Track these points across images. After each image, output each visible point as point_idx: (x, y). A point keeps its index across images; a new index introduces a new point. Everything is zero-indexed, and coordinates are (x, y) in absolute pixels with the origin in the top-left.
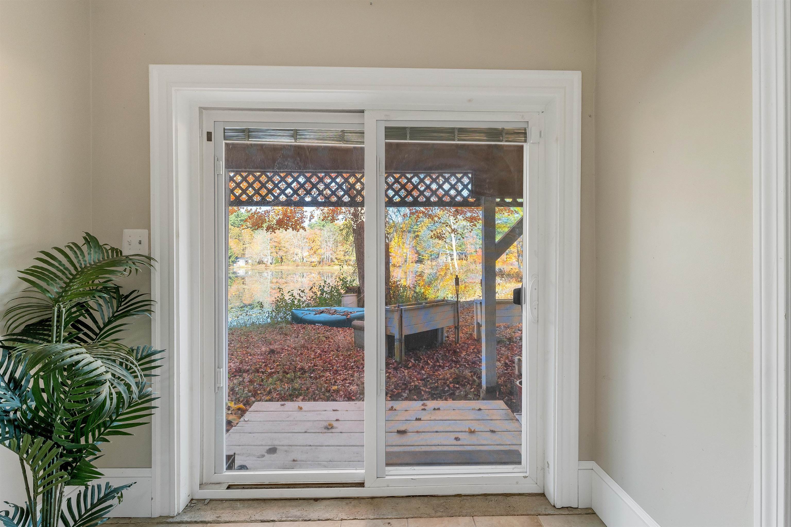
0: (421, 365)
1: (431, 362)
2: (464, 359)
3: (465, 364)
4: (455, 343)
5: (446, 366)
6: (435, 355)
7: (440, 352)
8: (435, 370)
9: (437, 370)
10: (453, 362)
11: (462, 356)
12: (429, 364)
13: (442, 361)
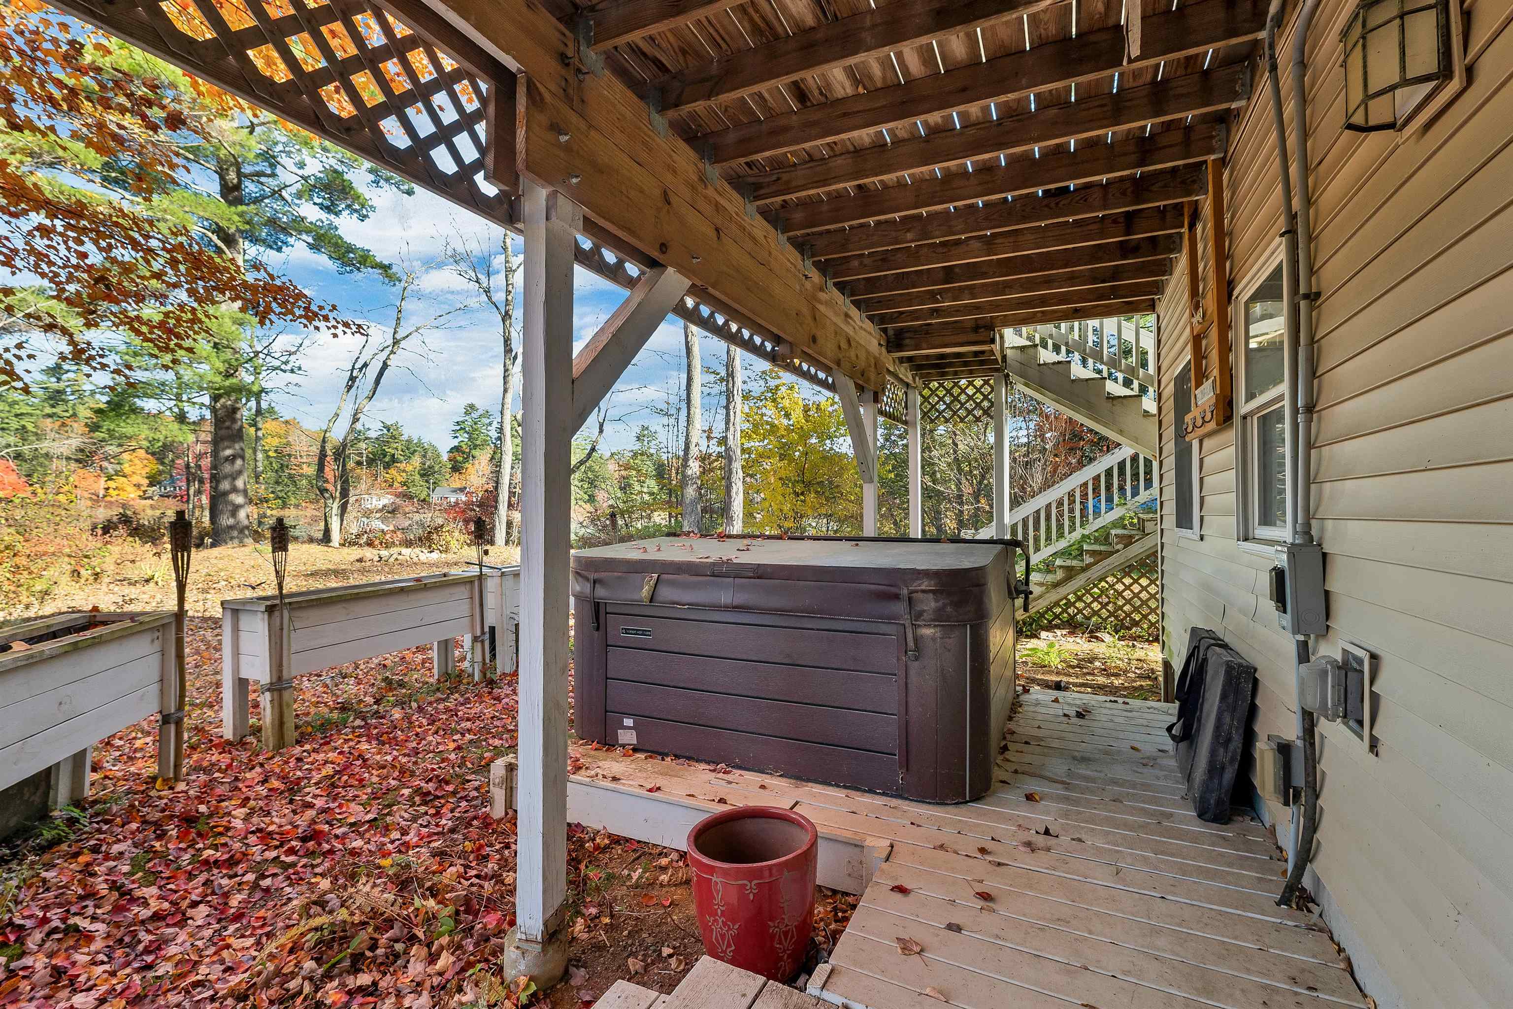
0: (39, 963)
1: (94, 918)
2: (252, 839)
3: (274, 854)
4: (166, 780)
5: (194, 904)
6: (94, 875)
7: (116, 849)
8: (147, 951)
9: (155, 948)
10: (209, 870)
11: (238, 824)
12: (89, 937)
13: (154, 890)
